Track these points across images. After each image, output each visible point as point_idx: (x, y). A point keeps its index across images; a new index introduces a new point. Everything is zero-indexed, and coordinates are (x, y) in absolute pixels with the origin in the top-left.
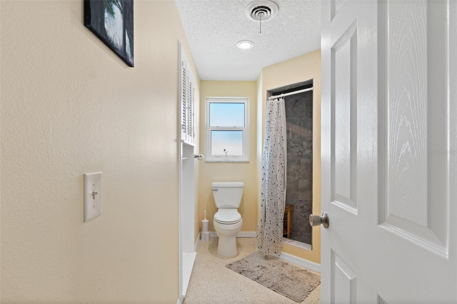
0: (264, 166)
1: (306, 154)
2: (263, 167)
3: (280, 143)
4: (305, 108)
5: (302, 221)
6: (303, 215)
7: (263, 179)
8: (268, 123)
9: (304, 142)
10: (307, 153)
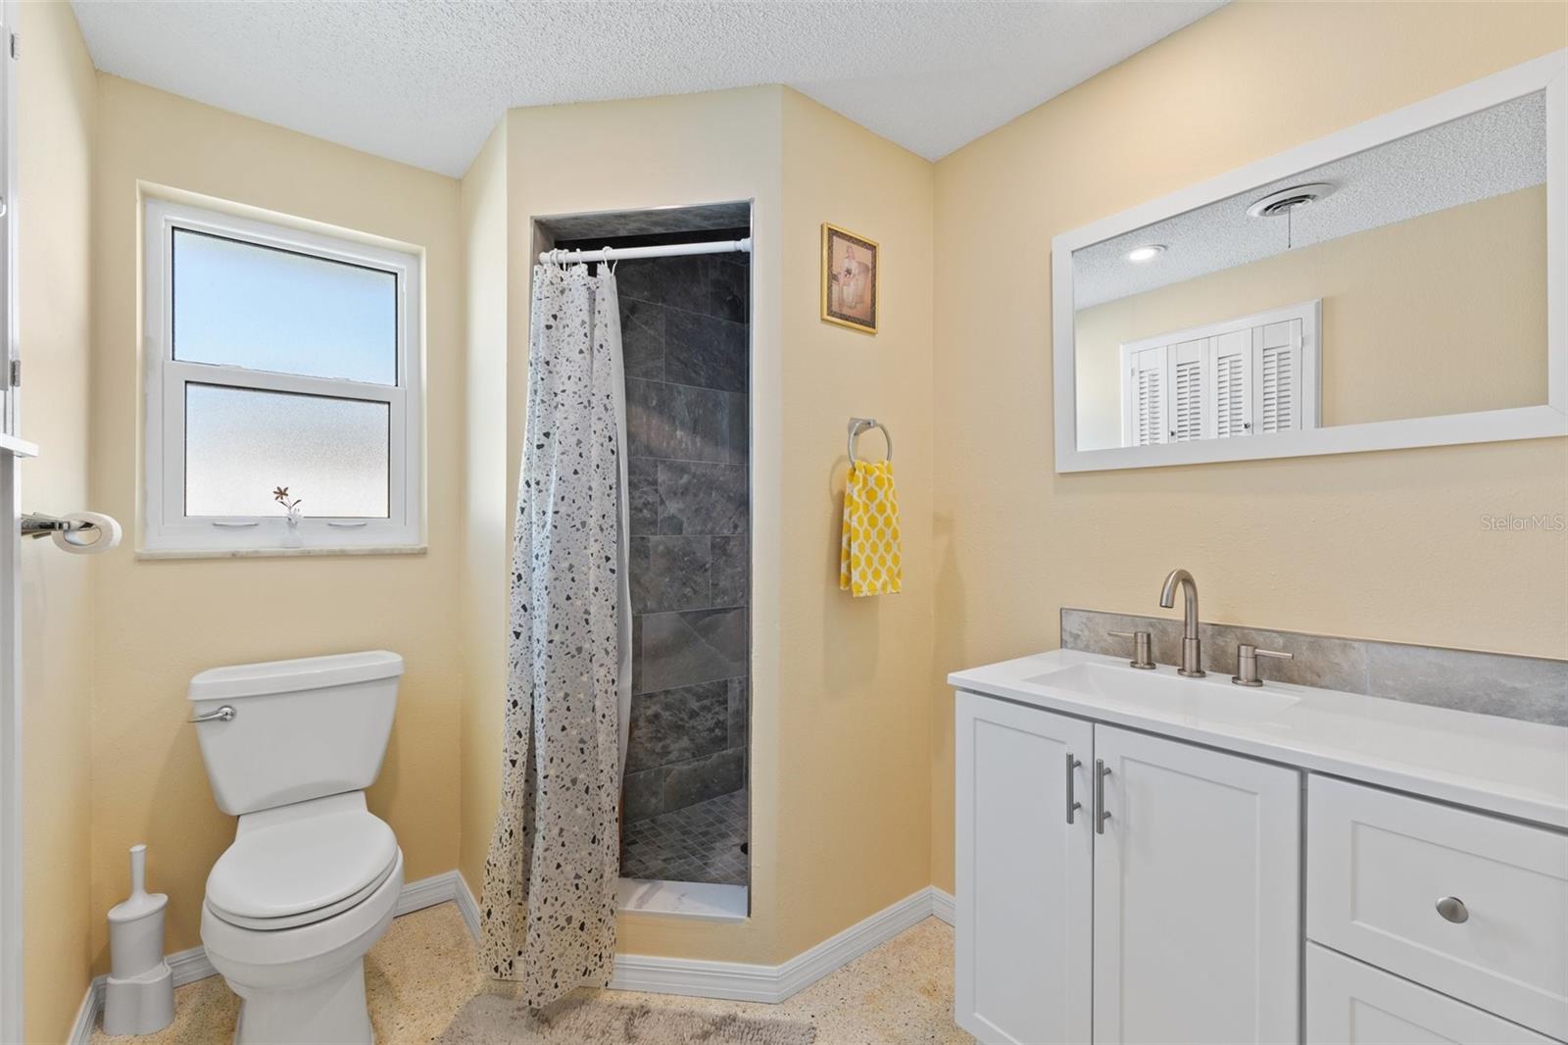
0: (521, 571)
1: (666, 515)
2: (520, 577)
3: (600, 463)
4: (663, 340)
5: (653, 774)
6: (657, 751)
7: (517, 635)
8: (542, 368)
9: (659, 468)
10: (672, 511)
